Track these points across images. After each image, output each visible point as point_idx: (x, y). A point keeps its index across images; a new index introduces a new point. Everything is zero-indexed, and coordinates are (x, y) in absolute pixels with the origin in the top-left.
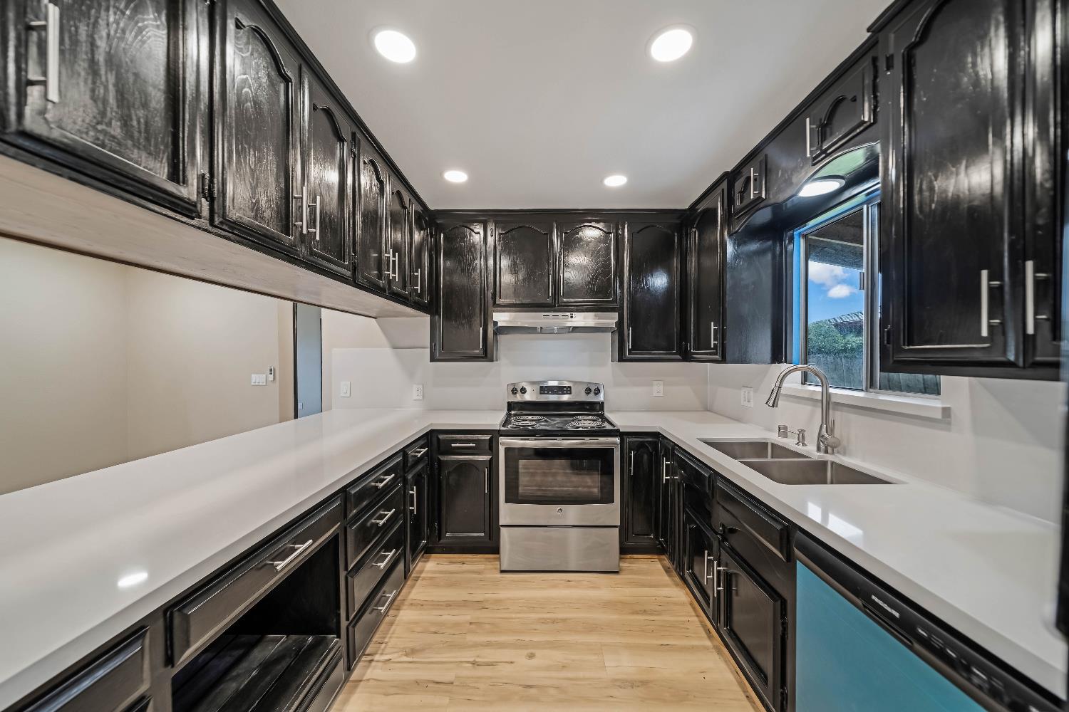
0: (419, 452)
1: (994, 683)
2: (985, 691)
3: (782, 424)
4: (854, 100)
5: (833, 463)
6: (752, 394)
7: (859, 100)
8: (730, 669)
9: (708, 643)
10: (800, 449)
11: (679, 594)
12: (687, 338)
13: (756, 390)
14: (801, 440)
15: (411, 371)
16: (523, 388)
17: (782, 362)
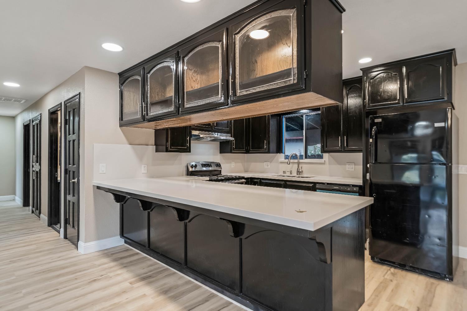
6: (269, 164)
12: (249, 145)
13: (271, 162)
14: (291, 173)
15: (141, 158)
16: (196, 165)
17: (281, 153)
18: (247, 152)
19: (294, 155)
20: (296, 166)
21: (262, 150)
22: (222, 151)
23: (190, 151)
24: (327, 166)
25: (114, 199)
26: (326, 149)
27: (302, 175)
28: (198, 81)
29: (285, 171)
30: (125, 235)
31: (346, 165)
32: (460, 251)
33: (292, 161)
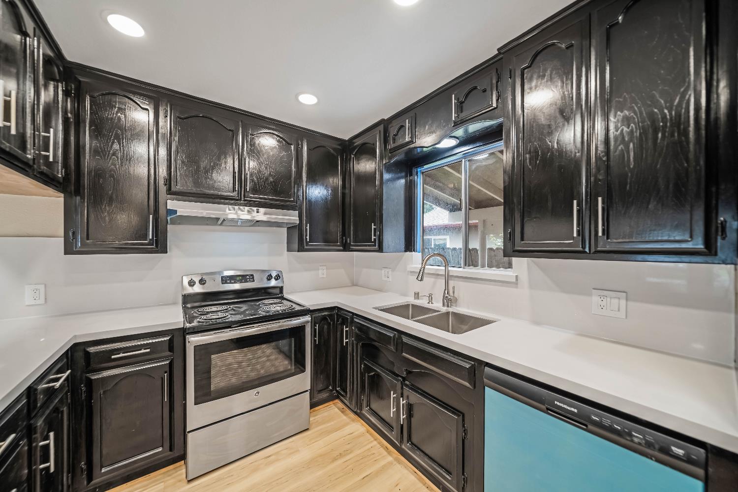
0: (57, 380)
1: (647, 438)
2: (644, 445)
3: (417, 291)
4: (485, 91)
5: (452, 312)
6: (390, 272)
7: (489, 92)
8: (410, 471)
9: (390, 459)
10: (430, 306)
11: (358, 427)
12: (349, 234)
13: (393, 270)
14: (430, 301)
16: (202, 279)
21: (368, 246)
24: (523, 292)
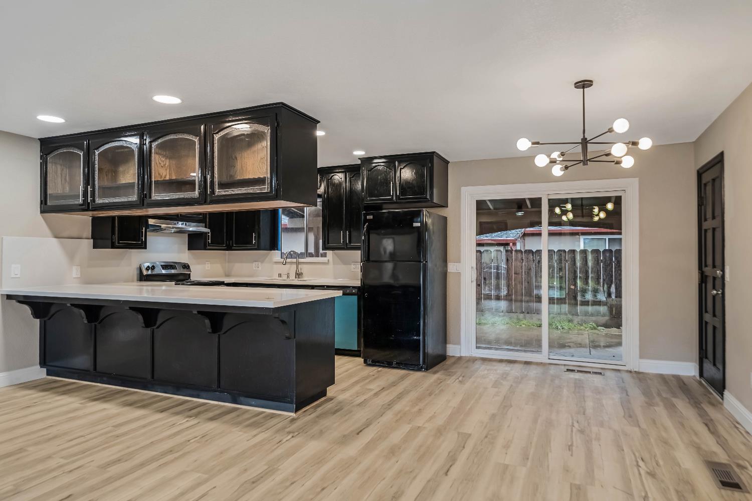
6: (260, 264)
12: (232, 239)
13: (262, 262)
14: (288, 277)
15: (71, 256)
16: (153, 266)
17: (275, 250)
18: (229, 248)
19: (292, 253)
20: (294, 266)
21: (249, 246)
22: (191, 247)
23: (145, 248)
24: (330, 266)
25: (32, 314)
26: (327, 246)
27: (302, 278)
28: (166, 165)
29: (281, 274)
30: (47, 364)
31: (350, 264)
32: (448, 349)
33: (288, 260)
